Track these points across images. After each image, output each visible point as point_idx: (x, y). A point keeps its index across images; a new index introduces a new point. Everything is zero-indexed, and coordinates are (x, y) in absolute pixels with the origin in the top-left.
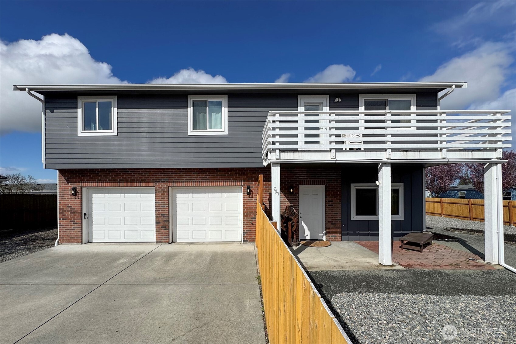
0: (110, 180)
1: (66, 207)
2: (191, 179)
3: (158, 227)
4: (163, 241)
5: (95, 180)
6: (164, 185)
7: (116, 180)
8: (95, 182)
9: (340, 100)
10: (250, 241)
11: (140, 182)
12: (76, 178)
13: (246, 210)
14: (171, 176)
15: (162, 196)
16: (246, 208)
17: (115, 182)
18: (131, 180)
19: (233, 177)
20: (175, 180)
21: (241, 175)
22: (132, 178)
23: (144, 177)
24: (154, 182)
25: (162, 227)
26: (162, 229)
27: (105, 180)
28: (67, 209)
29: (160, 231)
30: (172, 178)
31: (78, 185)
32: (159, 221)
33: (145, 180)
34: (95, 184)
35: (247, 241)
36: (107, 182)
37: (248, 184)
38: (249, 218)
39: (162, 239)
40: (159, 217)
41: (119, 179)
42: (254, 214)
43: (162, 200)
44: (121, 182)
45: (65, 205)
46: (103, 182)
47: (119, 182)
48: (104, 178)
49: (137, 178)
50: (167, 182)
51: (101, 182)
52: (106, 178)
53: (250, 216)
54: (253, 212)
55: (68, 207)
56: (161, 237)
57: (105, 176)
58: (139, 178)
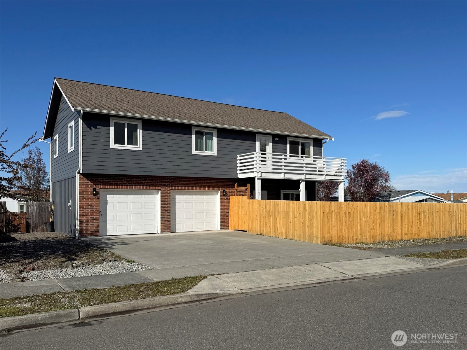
0: (125, 183)
1: (86, 205)
2: (187, 185)
3: (163, 221)
4: (167, 231)
5: (113, 183)
6: (169, 188)
7: (130, 184)
8: (113, 185)
9: (278, 140)
10: (225, 228)
11: (150, 186)
12: (96, 181)
13: (223, 207)
14: (173, 181)
15: (166, 197)
16: (223, 205)
17: (129, 185)
18: (142, 184)
19: (215, 184)
20: (175, 185)
21: (220, 183)
22: (143, 182)
23: (152, 182)
24: (160, 186)
25: (166, 220)
26: (166, 222)
27: (121, 183)
28: (87, 207)
29: (164, 223)
30: (173, 183)
31: (98, 187)
32: (164, 216)
33: (153, 184)
34: (112, 187)
35: (223, 228)
36: (123, 185)
37: (224, 189)
38: (224, 213)
39: (166, 230)
40: (164, 212)
41: (132, 183)
42: (227, 210)
43: (166, 200)
44: (134, 186)
45: (85, 203)
46: (120, 185)
47: (133, 186)
48: (120, 182)
49: (147, 182)
50: (170, 186)
51: (118, 185)
52: (122, 182)
53: (225, 211)
54: (227, 208)
55: (88, 205)
56: (165, 228)
57: (121, 180)
58: (149, 182)
